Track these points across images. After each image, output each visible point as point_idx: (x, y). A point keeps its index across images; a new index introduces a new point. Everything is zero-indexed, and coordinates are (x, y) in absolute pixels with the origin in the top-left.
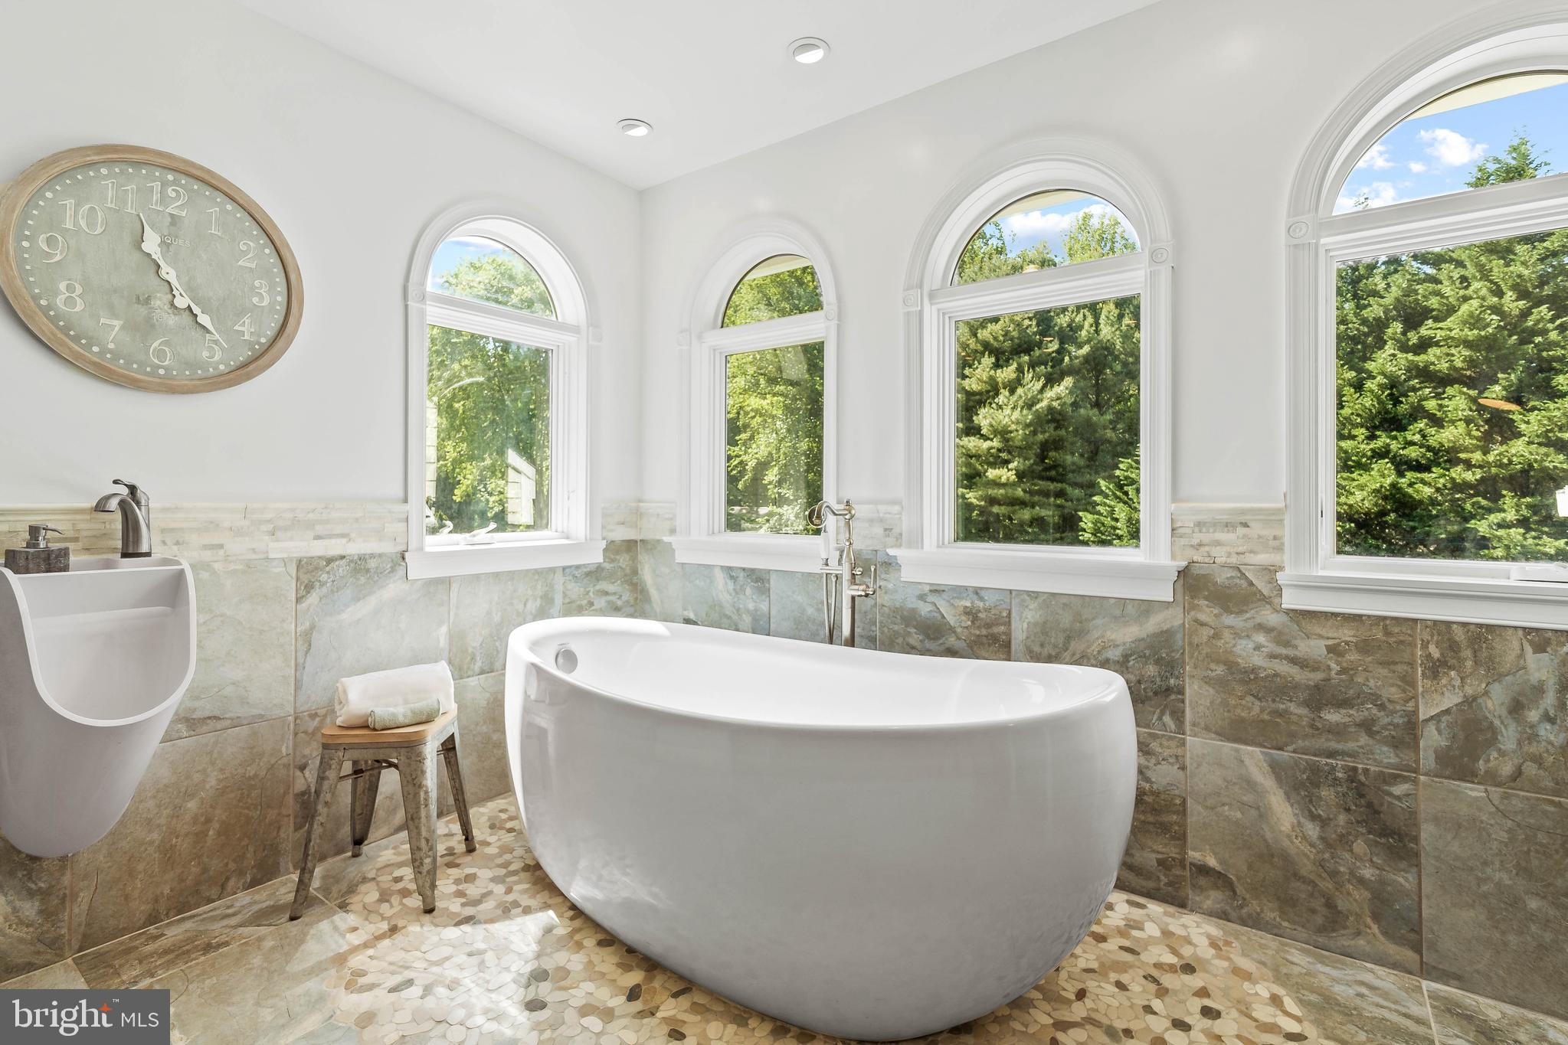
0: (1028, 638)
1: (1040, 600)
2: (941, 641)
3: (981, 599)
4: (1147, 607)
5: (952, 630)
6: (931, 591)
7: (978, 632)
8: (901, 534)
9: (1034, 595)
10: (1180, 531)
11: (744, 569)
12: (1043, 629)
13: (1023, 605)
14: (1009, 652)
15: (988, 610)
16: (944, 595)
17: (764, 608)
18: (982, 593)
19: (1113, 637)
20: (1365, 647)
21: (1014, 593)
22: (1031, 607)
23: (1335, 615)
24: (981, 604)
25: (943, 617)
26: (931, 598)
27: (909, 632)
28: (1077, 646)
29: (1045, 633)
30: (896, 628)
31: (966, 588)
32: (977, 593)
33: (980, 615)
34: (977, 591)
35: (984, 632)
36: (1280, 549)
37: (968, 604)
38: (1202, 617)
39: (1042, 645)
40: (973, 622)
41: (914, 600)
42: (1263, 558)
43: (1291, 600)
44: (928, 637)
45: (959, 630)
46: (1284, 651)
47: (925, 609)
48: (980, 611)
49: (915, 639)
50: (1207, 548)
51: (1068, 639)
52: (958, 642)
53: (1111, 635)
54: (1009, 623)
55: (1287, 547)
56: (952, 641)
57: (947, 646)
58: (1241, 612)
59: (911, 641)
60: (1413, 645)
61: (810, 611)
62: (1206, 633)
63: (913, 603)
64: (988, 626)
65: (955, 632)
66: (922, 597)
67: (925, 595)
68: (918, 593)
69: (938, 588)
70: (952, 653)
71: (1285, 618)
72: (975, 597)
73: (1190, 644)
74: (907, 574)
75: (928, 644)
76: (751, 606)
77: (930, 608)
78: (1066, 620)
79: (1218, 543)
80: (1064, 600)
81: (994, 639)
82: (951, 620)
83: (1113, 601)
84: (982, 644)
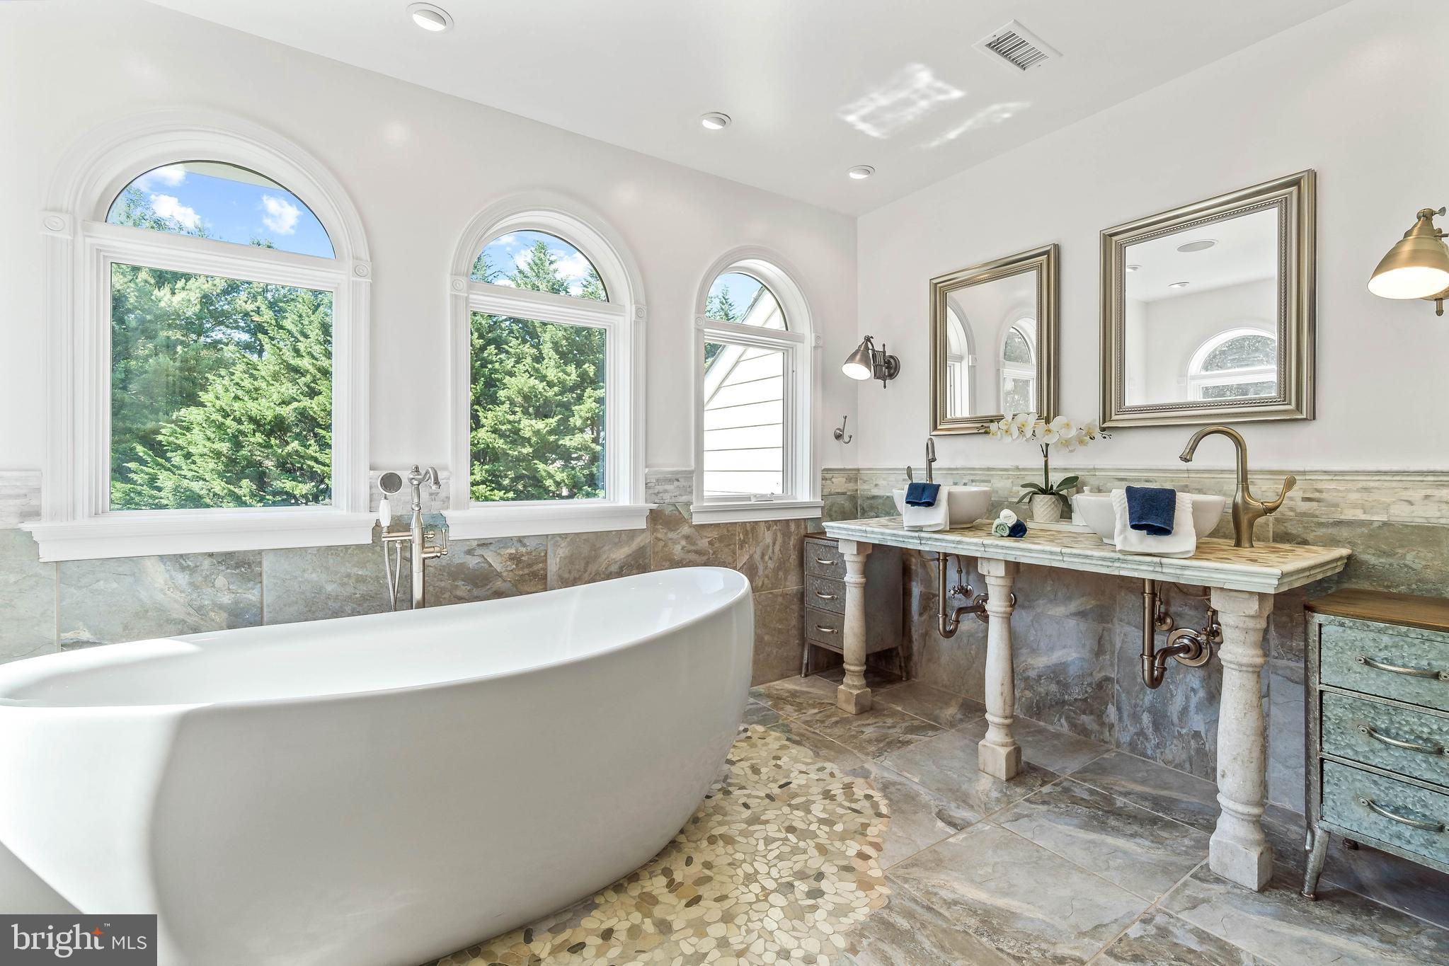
0: (559, 569)
1: (568, 540)
2: (488, 587)
3: (524, 545)
4: (632, 534)
5: (499, 575)
6: (478, 545)
7: (521, 573)
8: (448, 498)
9: (563, 536)
10: (649, 485)
11: (211, 555)
12: (570, 560)
13: (556, 545)
14: (545, 584)
15: (529, 553)
16: (491, 547)
17: (253, 598)
18: (525, 541)
19: (614, 557)
20: (721, 539)
21: (549, 537)
22: (563, 545)
23: (711, 525)
24: (524, 550)
25: (490, 565)
26: (479, 552)
27: (457, 586)
28: (593, 568)
29: (572, 563)
30: (443, 584)
31: (511, 538)
32: (520, 541)
33: (523, 558)
34: (520, 540)
35: (526, 571)
36: (691, 493)
37: (513, 551)
38: (659, 536)
39: (570, 572)
40: (517, 565)
41: (462, 555)
42: (684, 498)
43: (697, 520)
44: (476, 586)
45: (505, 574)
46: (693, 548)
47: (472, 562)
48: (523, 555)
49: (463, 589)
50: (661, 495)
51: (587, 564)
52: (504, 584)
53: (613, 556)
54: (545, 561)
55: (694, 492)
56: (499, 584)
57: (494, 589)
58: (675, 530)
59: (459, 593)
60: (735, 535)
61: (330, 588)
62: (661, 544)
63: (460, 558)
64: (530, 566)
65: (501, 577)
66: (470, 552)
67: (474, 549)
68: (467, 548)
69: (486, 542)
70: (499, 594)
71: (693, 530)
72: (519, 545)
73: (654, 553)
74: (454, 534)
75: (476, 592)
76: (226, 599)
77: (477, 560)
78: (585, 550)
79: (666, 491)
80: (585, 537)
81: (534, 575)
82: (498, 566)
83: (614, 533)
84: (525, 581)
